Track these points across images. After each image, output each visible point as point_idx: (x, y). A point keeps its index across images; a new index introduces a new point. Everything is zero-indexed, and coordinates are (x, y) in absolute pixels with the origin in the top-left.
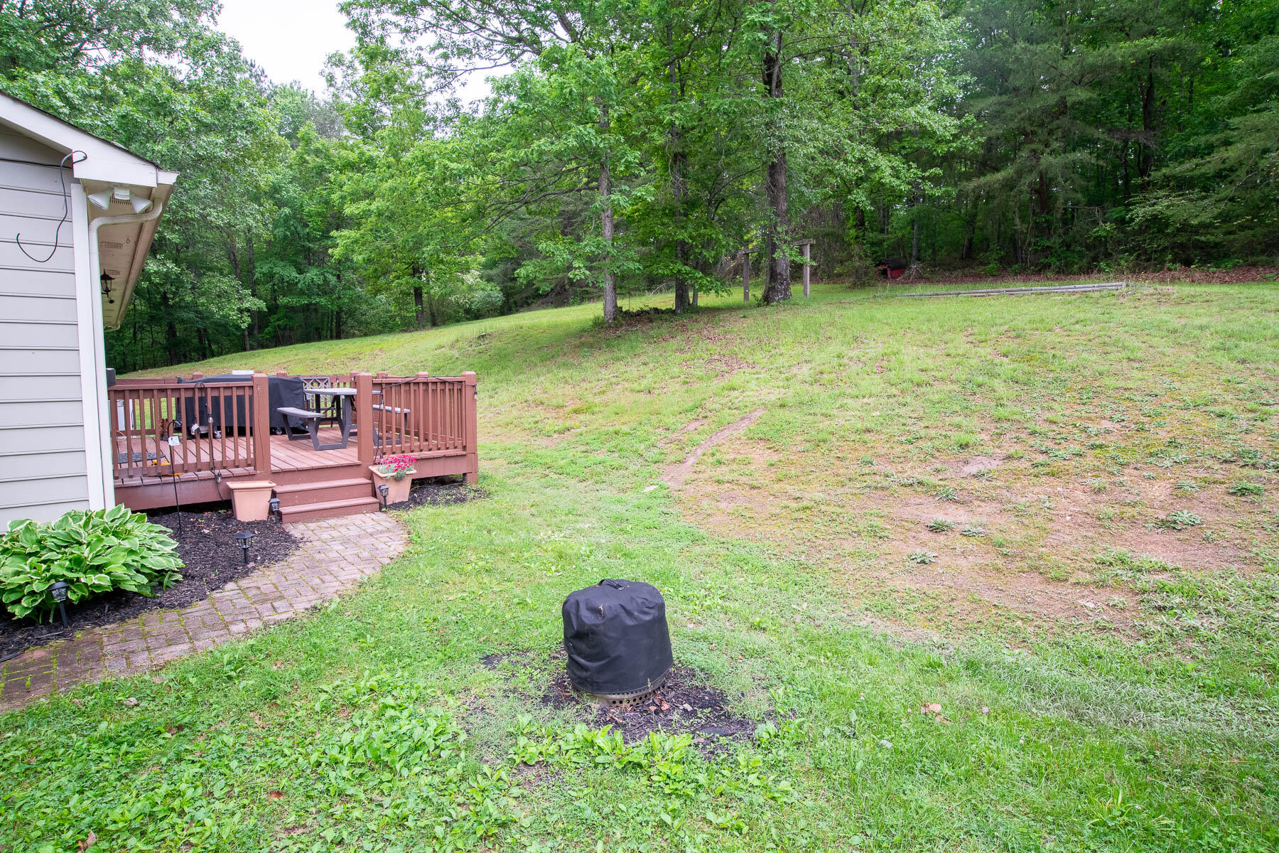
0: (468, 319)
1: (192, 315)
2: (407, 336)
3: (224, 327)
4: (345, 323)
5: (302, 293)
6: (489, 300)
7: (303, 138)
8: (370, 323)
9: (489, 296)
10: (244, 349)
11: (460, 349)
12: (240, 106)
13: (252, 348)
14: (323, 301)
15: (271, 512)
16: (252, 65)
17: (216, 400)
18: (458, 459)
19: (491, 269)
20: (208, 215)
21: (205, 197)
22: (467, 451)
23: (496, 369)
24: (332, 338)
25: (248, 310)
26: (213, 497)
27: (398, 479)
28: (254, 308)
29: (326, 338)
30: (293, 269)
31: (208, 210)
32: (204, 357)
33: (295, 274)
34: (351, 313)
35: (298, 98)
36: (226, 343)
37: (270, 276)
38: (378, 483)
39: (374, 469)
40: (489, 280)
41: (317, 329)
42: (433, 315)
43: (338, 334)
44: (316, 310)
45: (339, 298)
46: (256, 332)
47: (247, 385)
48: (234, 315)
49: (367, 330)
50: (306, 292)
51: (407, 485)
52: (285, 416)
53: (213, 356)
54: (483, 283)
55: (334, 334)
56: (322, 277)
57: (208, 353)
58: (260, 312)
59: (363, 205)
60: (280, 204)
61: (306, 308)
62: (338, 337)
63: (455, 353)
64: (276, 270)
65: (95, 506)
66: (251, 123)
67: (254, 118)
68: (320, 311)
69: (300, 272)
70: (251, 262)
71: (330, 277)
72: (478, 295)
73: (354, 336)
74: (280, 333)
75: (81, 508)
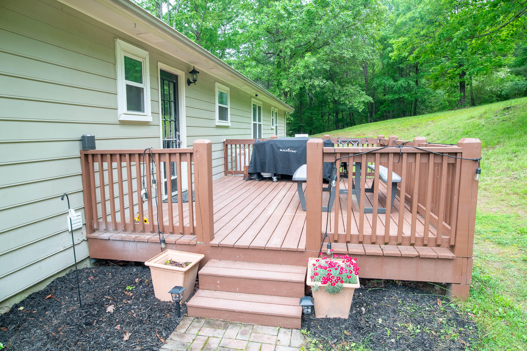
0: (498, 101)
2: (452, 112)
4: (419, 107)
5: (396, 92)
6: (517, 87)
8: (433, 107)
9: (516, 84)
11: (487, 118)
13: (371, 122)
14: (406, 96)
18: (440, 263)
19: (520, 67)
20: (343, 54)
23: (518, 134)
24: (412, 115)
25: (363, 102)
27: (330, 291)
28: (366, 101)
30: (392, 80)
33: (392, 83)
34: (423, 102)
40: (518, 74)
41: (404, 111)
42: (472, 99)
43: (415, 113)
44: (403, 101)
45: (416, 93)
46: (373, 114)
48: (356, 105)
49: (431, 110)
50: (398, 91)
54: (512, 77)
55: (412, 113)
56: (407, 83)
58: (369, 103)
61: (399, 100)
63: (482, 122)
68: (406, 101)
69: (396, 81)
70: (373, 79)
71: (411, 82)
72: (509, 84)
73: (423, 113)
74: (385, 114)
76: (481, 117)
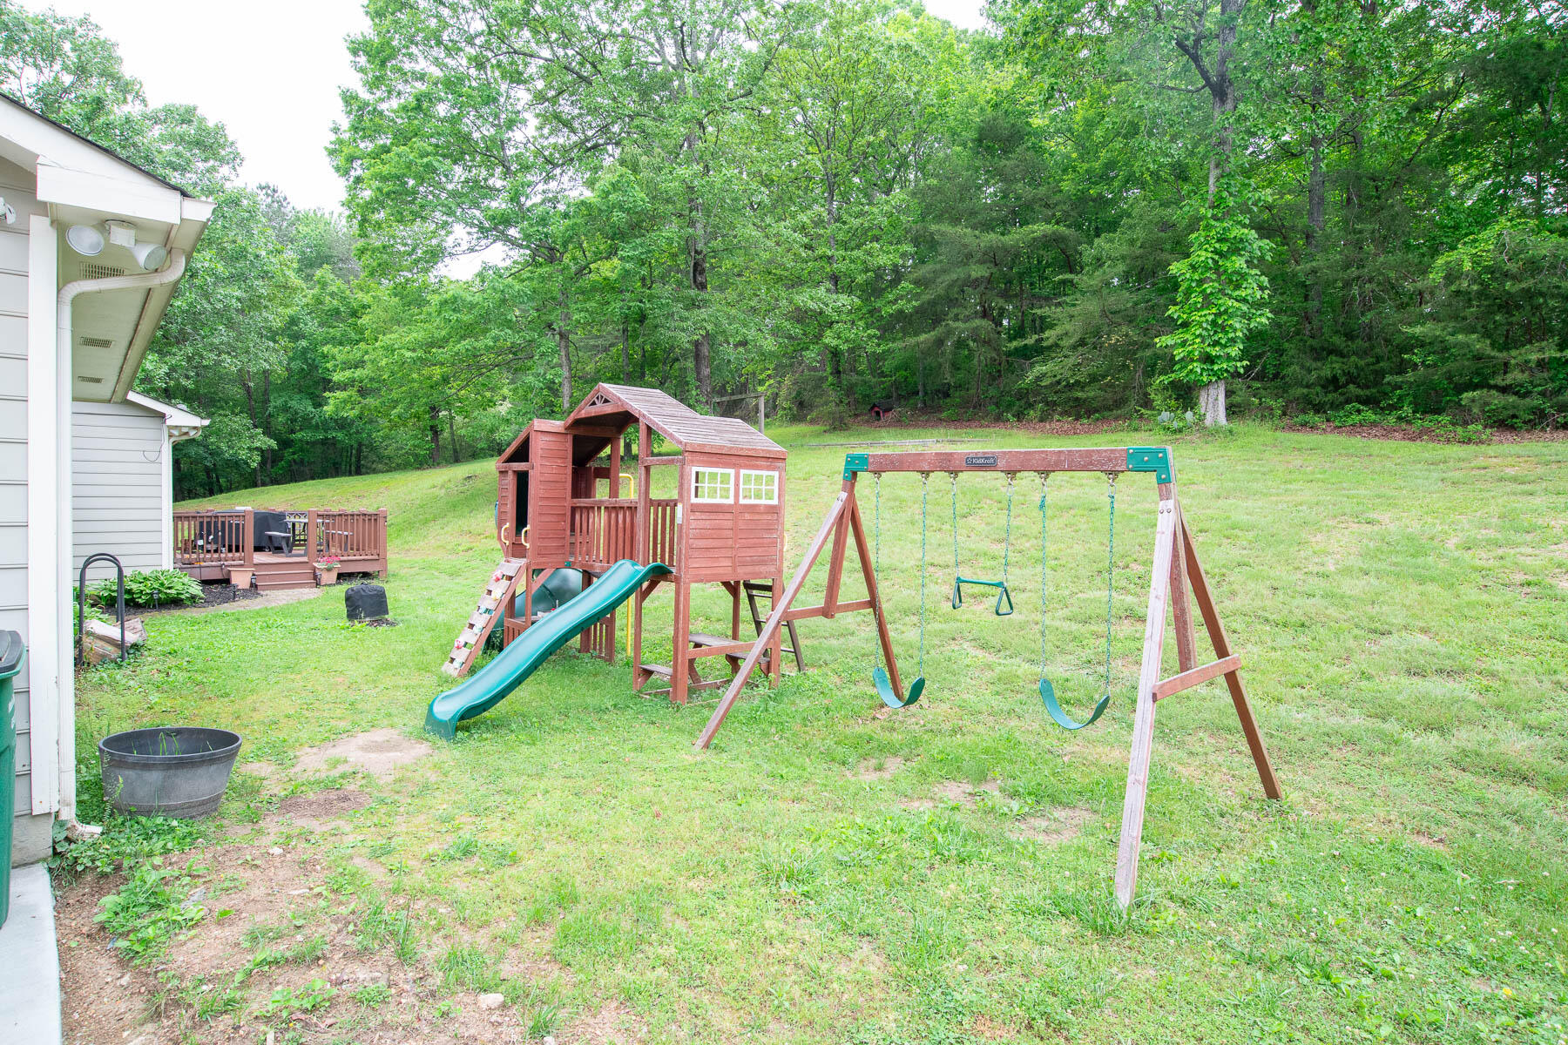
1: (201, 451)
2: (417, 473)
3: (235, 464)
4: (366, 457)
5: (318, 428)
7: (319, 282)
8: (393, 458)
10: (255, 485)
12: (257, 256)
13: (264, 484)
14: (340, 435)
15: (252, 585)
16: (275, 191)
17: (223, 523)
18: (373, 562)
20: (222, 361)
21: (221, 343)
22: (381, 558)
24: (350, 474)
25: (258, 449)
26: (219, 577)
27: (329, 570)
28: (264, 447)
29: (344, 474)
30: (309, 402)
31: (223, 356)
32: (211, 493)
33: (310, 408)
34: (372, 448)
35: (321, 226)
36: (235, 477)
37: (286, 409)
38: (318, 573)
39: (316, 565)
41: (334, 464)
42: (455, 451)
43: (359, 471)
44: (334, 446)
45: (357, 432)
46: (269, 466)
47: (242, 516)
48: (243, 454)
50: (325, 425)
51: (334, 575)
52: (270, 537)
53: (221, 491)
55: (353, 468)
57: (216, 488)
58: (271, 450)
59: (348, 373)
60: (296, 337)
61: (324, 442)
62: (358, 472)
64: (293, 403)
65: (165, 567)
66: (267, 272)
67: (270, 268)
68: (338, 446)
70: (266, 392)
73: (375, 471)
75: (159, 569)
76: (443, 486)
